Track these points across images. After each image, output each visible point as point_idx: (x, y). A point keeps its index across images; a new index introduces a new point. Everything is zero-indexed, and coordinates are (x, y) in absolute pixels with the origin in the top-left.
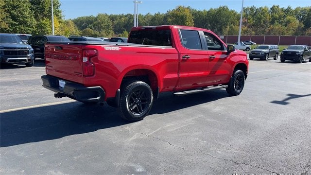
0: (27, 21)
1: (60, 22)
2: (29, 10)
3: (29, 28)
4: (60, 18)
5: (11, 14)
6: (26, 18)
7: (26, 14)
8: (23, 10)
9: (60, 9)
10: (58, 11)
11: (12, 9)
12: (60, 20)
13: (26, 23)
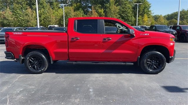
0: (129, 19)
1: (148, 17)
2: (131, 12)
3: (130, 23)
4: (149, 15)
5: (121, 16)
6: (129, 17)
7: (129, 15)
8: (128, 13)
9: (150, 10)
10: (149, 11)
11: (122, 13)
12: (149, 16)
13: (129, 20)
